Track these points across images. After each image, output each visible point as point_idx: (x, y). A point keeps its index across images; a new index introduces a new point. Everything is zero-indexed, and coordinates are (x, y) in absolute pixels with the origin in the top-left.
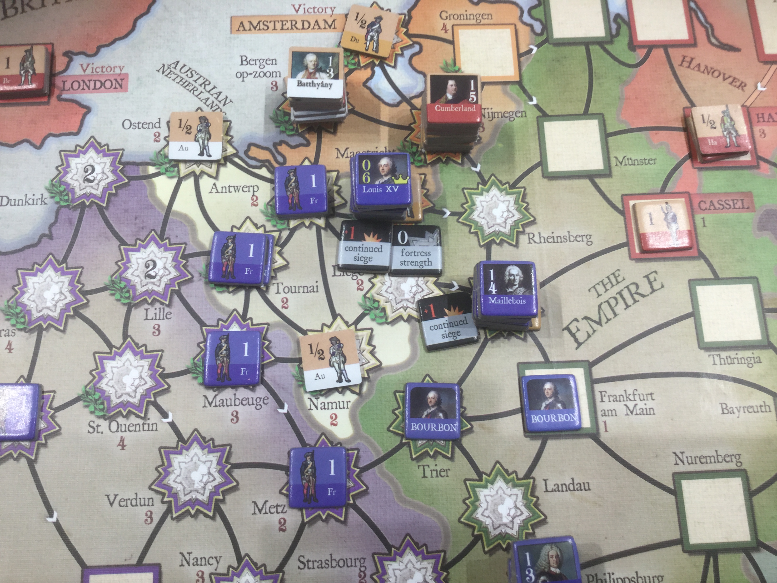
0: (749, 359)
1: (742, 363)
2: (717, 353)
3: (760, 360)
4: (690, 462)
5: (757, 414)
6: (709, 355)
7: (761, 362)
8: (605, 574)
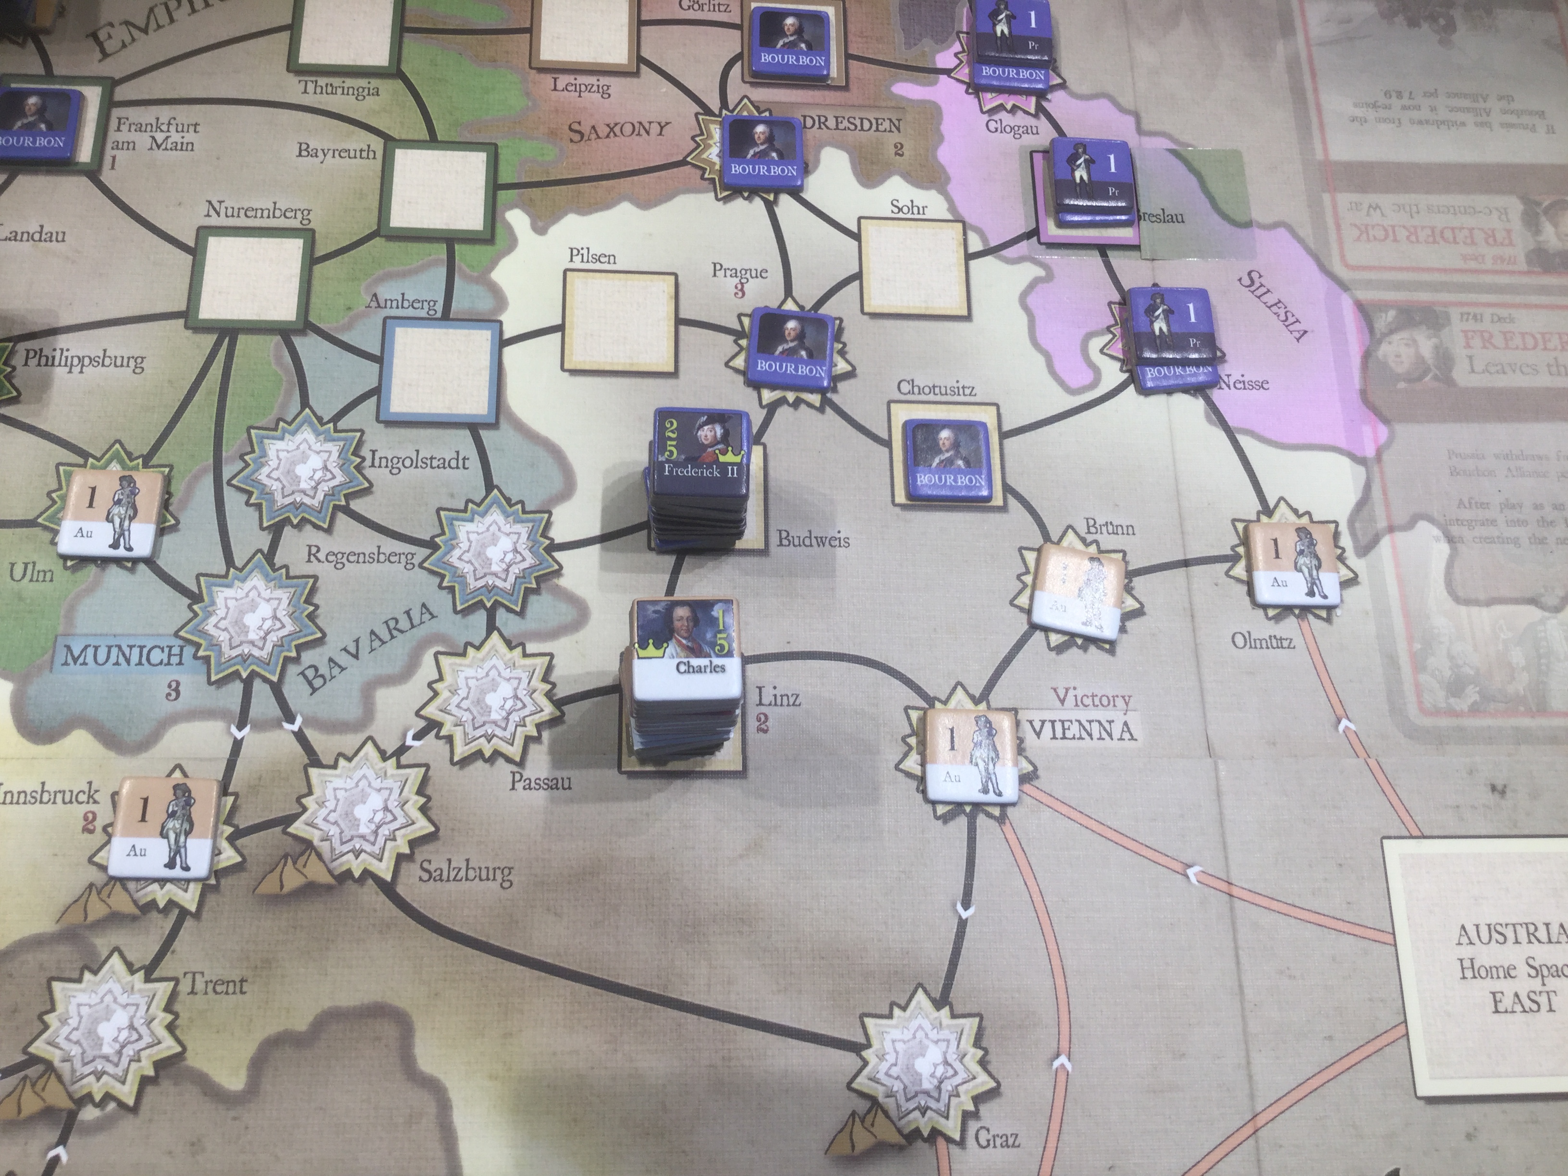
0: (361, 90)
1: (348, 94)
2: (314, 79)
3: (378, 92)
4: (229, 213)
5: (354, 160)
6: (300, 81)
7: (378, 95)
8: (55, 350)
